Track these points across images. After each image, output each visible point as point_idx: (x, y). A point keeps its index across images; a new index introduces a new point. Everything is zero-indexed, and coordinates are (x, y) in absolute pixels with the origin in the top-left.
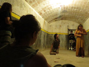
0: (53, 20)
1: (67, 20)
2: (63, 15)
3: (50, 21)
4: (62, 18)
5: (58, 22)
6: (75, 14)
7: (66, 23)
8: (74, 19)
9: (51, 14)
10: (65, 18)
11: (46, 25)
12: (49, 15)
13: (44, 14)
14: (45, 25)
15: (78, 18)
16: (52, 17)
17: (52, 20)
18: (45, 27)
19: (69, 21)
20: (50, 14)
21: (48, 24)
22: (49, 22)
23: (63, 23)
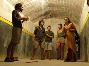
0: (38, 17)
1: (58, 18)
3: (34, 19)
4: (51, 15)
6: (66, 9)
9: (33, 9)
10: (55, 15)
12: (31, 10)
14: (26, 23)
16: (36, 13)
21: (31, 22)
23: (53, 22)
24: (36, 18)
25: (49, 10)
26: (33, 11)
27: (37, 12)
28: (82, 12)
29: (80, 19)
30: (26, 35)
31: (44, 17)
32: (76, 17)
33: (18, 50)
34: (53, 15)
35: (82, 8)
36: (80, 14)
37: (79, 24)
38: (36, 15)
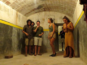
0: (31, 11)
1: (52, 11)
2: (44, 5)
3: (27, 14)
4: (44, 9)
5: (40, 14)
7: (50, 15)
8: (60, 9)
9: (25, 4)
10: (48, 8)
11: (21, 19)
12: (23, 5)
13: (14, 3)
14: (19, 18)
15: (65, 8)
16: (29, 8)
17: (29, 11)
18: (18, 21)
19: (56, 12)
20: (23, 3)
21: (25, 17)
22: (25, 15)
23: (47, 15)
24: (29, 13)
25: (42, 3)
26: (25, 6)
27: (29, 6)
28: (76, 6)
29: (74, 12)
30: (19, 31)
31: (38, 10)
32: (70, 10)
33: (13, 48)
34: (46, 8)
35: (76, 3)
36: (74, 8)
37: (73, 17)
38: (29, 10)
